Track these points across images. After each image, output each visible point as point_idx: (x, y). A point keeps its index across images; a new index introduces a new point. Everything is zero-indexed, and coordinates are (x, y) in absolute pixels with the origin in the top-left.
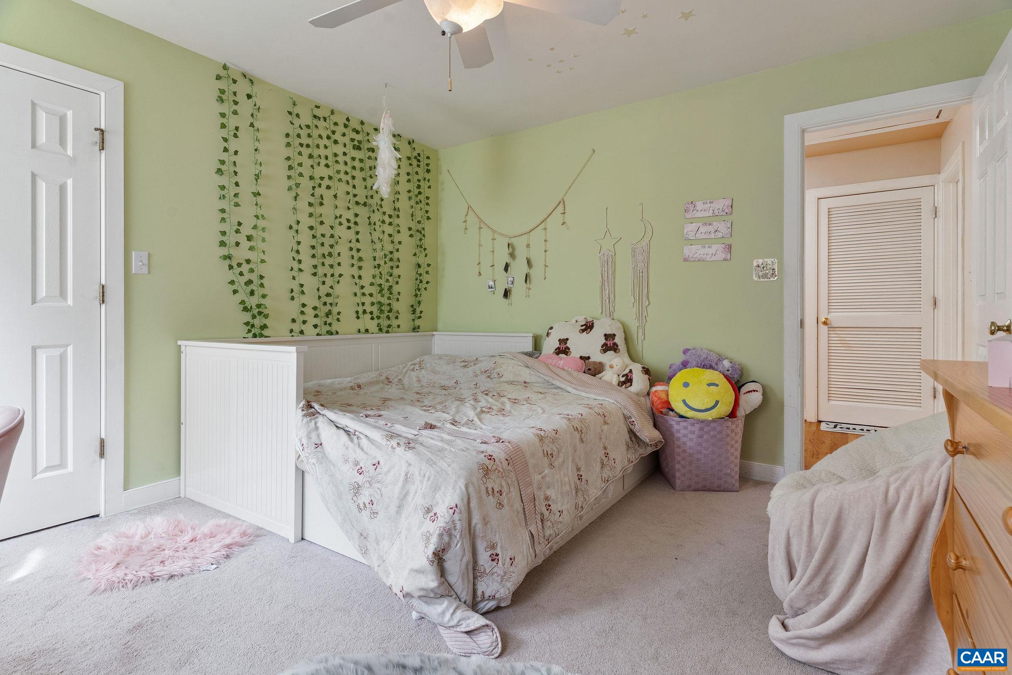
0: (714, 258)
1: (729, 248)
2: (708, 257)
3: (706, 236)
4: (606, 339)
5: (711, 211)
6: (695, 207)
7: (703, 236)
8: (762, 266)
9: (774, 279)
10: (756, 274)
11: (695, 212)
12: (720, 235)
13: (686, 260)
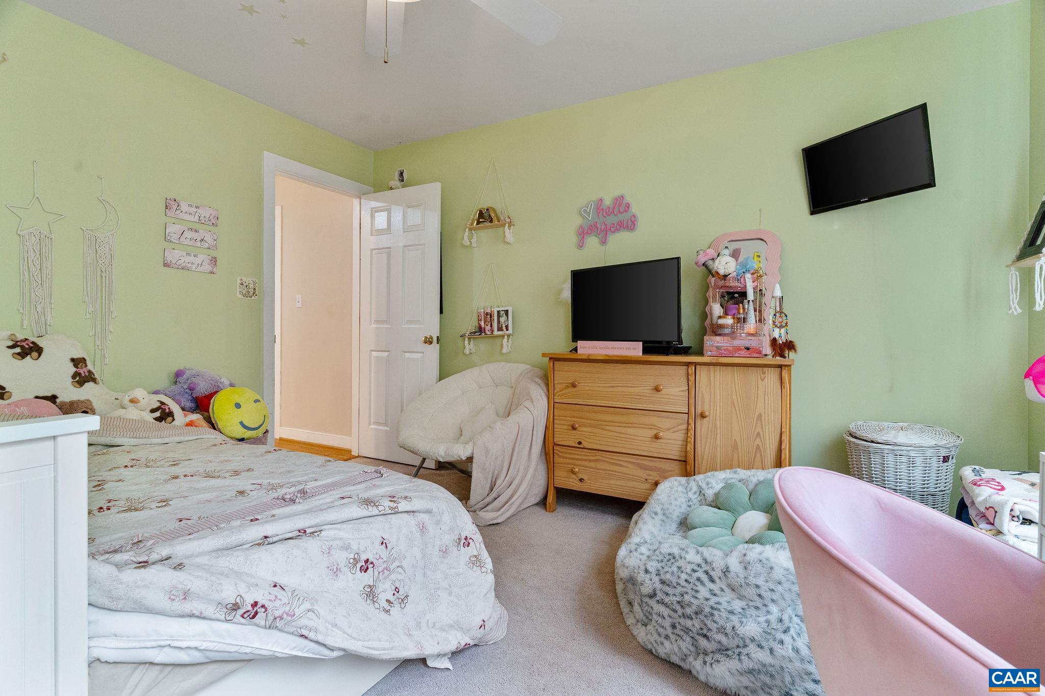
0: (199, 269)
1: (214, 261)
2: (194, 267)
3: (191, 243)
4: (76, 366)
5: (197, 217)
6: (178, 206)
7: (187, 242)
8: (245, 285)
9: (254, 298)
10: (240, 292)
11: (178, 212)
12: (206, 245)
13: (166, 265)
